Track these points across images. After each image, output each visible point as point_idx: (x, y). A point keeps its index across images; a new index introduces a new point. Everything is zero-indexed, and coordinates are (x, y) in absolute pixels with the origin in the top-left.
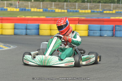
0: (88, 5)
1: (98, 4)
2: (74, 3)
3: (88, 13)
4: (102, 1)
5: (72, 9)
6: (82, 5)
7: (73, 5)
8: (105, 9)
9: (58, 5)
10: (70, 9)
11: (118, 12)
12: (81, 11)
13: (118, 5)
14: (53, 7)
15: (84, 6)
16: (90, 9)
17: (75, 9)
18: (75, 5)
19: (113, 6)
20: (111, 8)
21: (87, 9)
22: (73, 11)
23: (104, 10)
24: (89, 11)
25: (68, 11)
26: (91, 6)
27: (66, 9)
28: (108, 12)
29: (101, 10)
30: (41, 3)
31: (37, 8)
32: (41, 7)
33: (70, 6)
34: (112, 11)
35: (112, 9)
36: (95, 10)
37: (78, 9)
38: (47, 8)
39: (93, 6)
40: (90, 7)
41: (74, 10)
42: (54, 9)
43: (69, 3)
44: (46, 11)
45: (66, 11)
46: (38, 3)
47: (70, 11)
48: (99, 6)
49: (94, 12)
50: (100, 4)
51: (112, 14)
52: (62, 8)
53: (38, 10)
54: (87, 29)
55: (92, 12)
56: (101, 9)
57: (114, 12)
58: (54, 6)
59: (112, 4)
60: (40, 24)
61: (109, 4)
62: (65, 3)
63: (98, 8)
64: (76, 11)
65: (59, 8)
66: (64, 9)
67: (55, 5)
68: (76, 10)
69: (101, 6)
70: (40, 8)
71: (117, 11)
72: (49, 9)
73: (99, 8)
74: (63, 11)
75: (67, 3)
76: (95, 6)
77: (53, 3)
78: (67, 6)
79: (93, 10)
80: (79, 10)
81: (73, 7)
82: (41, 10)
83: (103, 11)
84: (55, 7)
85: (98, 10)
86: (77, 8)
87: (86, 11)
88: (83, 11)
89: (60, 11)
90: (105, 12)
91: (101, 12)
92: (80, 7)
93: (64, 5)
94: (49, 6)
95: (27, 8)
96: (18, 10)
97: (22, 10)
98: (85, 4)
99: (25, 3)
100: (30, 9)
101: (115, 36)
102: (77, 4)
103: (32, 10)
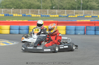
0: (56, 11)
1: (64, 10)
2: (46, 10)
3: (57, 17)
4: (65, 8)
6: (52, 11)
7: (45, 11)
8: (69, 14)
9: (34, 11)
10: (43, 14)
12: (51, 16)
13: (79, 11)
14: (30, 13)
15: (53, 12)
16: (58, 14)
17: (47, 14)
20: (74, 13)
21: (55, 14)
22: (45, 16)
24: (58, 16)
26: (59, 12)
27: (40, 14)
28: (72, 16)
29: (66, 15)
30: (21, 10)
31: (18, 14)
32: (21, 13)
33: (42, 12)
34: (75, 15)
35: (74, 14)
36: (62, 15)
38: (25, 14)
39: (60, 12)
40: (58, 13)
42: (31, 15)
43: (42, 10)
44: (24, 16)
45: (40, 16)
46: (18, 10)
47: (43, 16)
48: (65, 12)
49: (61, 16)
50: (66, 10)
51: (75, 18)
53: (19, 15)
55: (59, 16)
56: (66, 14)
57: (76, 16)
58: (31, 12)
59: (75, 11)
60: (29, 26)
61: (72, 11)
62: (39, 10)
63: (64, 13)
64: (48, 16)
65: (34, 14)
66: (38, 15)
68: (47, 15)
69: (66, 12)
70: (20, 14)
71: (78, 15)
72: (27, 14)
74: (37, 16)
75: (40, 10)
76: (62, 12)
77: (30, 10)
79: (60, 15)
81: (45, 13)
82: (21, 15)
83: (67, 15)
84: (31, 13)
85: (64, 15)
86: (48, 13)
87: (55, 16)
88: (53, 16)
89: (35, 15)
90: (69, 16)
91: (66, 16)
92: (50, 12)
93: (38, 11)
94: (27, 12)
95: (10, 14)
96: (3, 15)
97: (6, 15)
98: (54, 11)
99: (8, 10)
100: (12, 14)
101: (86, 34)
102: (48, 10)
103: (14, 15)
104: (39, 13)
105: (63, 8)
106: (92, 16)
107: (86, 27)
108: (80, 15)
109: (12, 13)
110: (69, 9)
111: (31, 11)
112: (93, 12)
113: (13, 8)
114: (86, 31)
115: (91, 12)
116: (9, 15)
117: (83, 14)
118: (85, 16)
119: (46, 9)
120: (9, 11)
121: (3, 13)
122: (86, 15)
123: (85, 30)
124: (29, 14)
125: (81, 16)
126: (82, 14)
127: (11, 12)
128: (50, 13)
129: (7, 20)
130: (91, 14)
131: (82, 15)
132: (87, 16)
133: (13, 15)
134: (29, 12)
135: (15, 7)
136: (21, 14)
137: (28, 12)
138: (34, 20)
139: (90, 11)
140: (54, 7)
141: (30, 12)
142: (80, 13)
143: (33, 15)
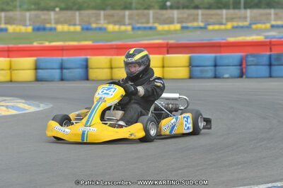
0: (173, 14)
1: (195, 12)
2: (146, 12)
3: (175, 31)
5: (142, 23)
6: (162, 15)
7: (144, 15)
8: (211, 21)
9: (112, 16)
10: (138, 23)
11: (237, 27)
12: (160, 27)
13: (237, 11)
14: (102, 22)
15: (166, 16)
16: (178, 23)
17: (148, 22)
18: (147, 16)
19: (227, 14)
20: (222, 18)
21: (171, 22)
22: (145, 28)
23: (209, 24)
24: (178, 26)
25: (133, 29)
26: (180, 16)
27: (129, 24)
28: (217, 27)
29: (202, 24)
30: (77, 13)
31: (70, 25)
32: (78, 22)
33: (137, 18)
34: (225, 24)
35: (224, 21)
36: (190, 25)
37: (154, 23)
38: (90, 24)
39: (185, 16)
40: (178, 19)
41: (145, 25)
42: (105, 26)
43: (135, 12)
44: (88, 29)
45: (129, 28)
46: (69, 13)
47: (139, 28)
48: (198, 15)
49: (187, 28)
50: (200, 12)
51: (226, 30)
52: (121, 22)
53: (72, 28)
54: (188, 64)
55: (183, 28)
56: (202, 22)
57: (229, 26)
58: (105, 19)
59: (224, 11)
60: (88, 57)
61: (218, 11)
62: (127, 13)
63: (195, 19)
64: (151, 28)
65: (115, 23)
66: (124, 25)
67: (106, 17)
68: (150, 25)
69: (203, 15)
70: (75, 25)
71: (235, 24)
72: (94, 26)
73: (198, 19)
74: (123, 28)
75: (131, 12)
76: (189, 15)
77: (102, 13)
78: (131, 17)
79: (185, 25)
80: (156, 25)
81: (144, 20)
82: (78, 28)
83: (205, 25)
84: (106, 21)
85: (195, 24)
86: (151, 21)
87: (172, 27)
88: (166, 27)
89: (116, 28)
90: (210, 27)
91: (201, 28)
92: (157, 18)
93: (124, 16)
94: (93, 19)
95: (48, 26)
96: (30, 29)
97: (37, 29)
98: (168, 13)
99: (43, 15)
100: (53, 26)
101: (247, 77)
102: (151, 12)
103: (60, 28)
104: (127, 21)
105: (193, 5)
106: (273, 26)
107: (247, 56)
108: (241, 24)
109: (53, 21)
110: (210, 7)
111: (105, 15)
112: (276, 14)
113: (57, 9)
114: (246, 68)
115: (270, 14)
116: (44, 29)
117: (248, 19)
118: (254, 26)
119: (146, 9)
120: (46, 17)
121: (28, 23)
122: (255, 24)
123: (244, 66)
124: (100, 26)
125: (242, 27)
126: (246, 21)
127: (50, 19)
128: (157, 20)
129: (35, 44)
130: (268, 20)
131: (246, 24)
132: (259, 26)
133: (55, 29)
134: (100, 20)
135: (63, 5)
136: (79, 25)
137: (97, 18)
138: (112, 41)
139: (268, 11)
140: (168, 4)
141: (102, 17)
142: (240, 18)
143: (111, 27)
